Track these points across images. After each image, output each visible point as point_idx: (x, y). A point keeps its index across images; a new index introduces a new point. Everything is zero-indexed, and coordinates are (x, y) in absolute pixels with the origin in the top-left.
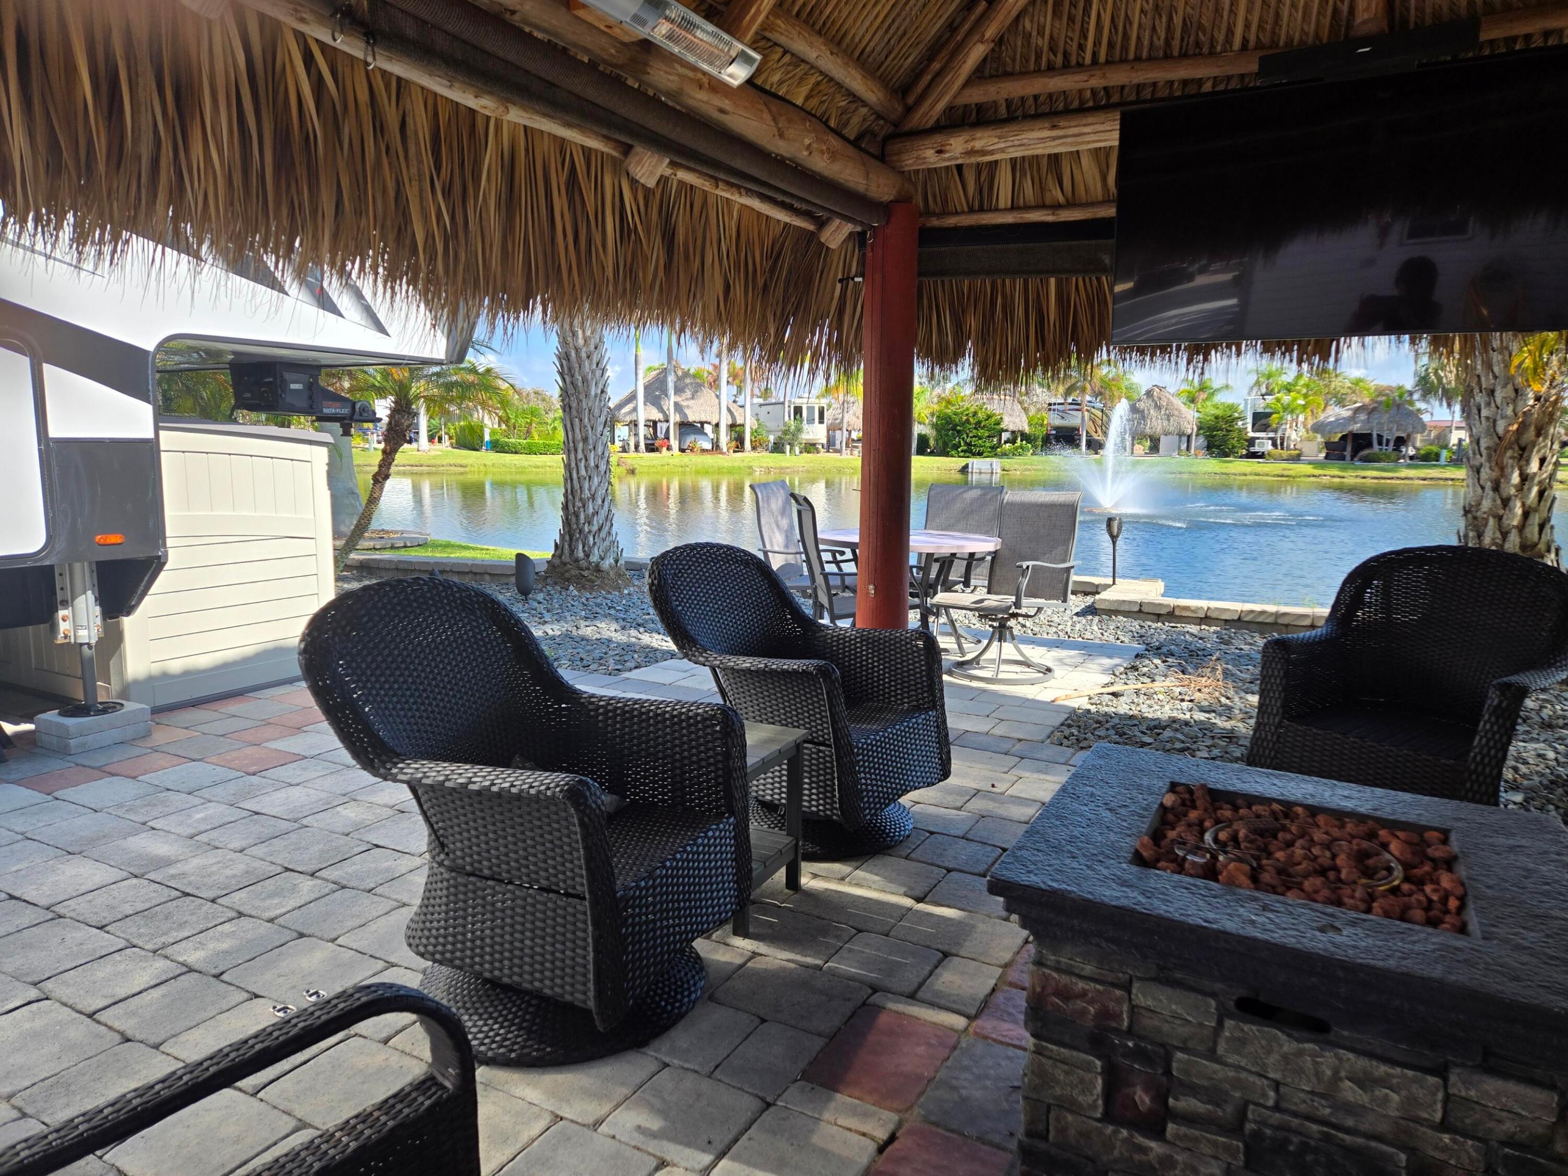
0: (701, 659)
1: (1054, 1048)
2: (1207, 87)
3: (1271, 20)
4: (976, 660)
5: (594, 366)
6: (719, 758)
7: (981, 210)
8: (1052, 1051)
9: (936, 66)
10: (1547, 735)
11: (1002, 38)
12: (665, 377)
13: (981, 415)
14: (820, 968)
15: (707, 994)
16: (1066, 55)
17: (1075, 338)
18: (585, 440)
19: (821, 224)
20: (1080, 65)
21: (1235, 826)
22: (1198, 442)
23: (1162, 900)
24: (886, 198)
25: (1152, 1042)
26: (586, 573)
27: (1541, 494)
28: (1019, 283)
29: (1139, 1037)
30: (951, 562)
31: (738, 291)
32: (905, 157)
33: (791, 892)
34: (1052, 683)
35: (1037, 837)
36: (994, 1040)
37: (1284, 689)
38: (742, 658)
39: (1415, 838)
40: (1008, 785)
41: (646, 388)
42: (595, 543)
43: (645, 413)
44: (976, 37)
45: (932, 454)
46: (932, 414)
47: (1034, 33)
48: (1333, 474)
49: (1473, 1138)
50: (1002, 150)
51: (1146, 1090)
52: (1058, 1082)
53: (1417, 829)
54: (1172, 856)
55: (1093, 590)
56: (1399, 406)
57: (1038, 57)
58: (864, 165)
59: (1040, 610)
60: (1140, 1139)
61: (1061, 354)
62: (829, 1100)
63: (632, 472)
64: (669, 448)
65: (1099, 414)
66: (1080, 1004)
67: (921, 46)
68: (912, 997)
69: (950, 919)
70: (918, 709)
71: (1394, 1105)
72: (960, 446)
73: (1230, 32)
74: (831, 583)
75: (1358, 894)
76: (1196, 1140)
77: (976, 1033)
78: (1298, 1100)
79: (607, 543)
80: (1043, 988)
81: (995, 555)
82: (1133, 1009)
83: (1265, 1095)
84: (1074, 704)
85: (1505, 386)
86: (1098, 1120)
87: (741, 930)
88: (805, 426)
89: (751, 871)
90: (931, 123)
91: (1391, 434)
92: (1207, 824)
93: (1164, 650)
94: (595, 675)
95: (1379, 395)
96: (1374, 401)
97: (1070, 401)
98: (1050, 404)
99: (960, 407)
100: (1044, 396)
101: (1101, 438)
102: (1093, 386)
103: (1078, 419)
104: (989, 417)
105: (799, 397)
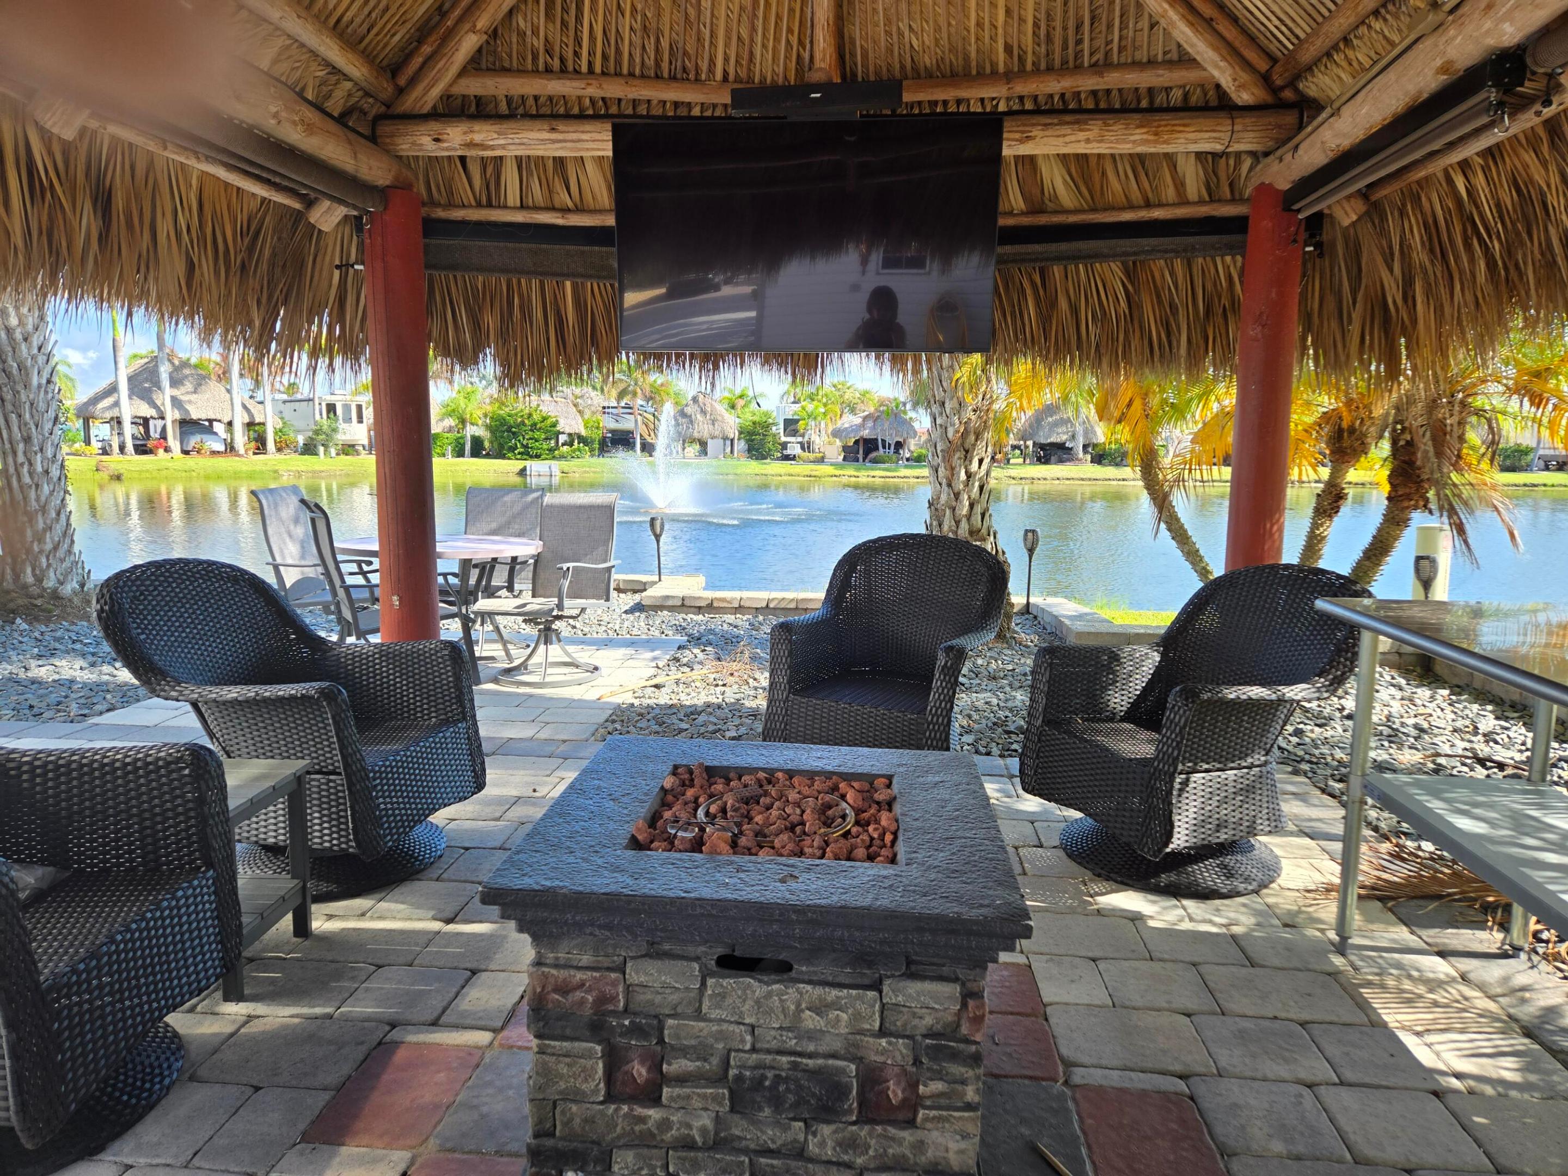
0: (174, 694)
1: (557, 1043)
2: (696, 112)
3: (746, 56)
4: (524, 665)
5: (35, 351)
6: (191, 805)
7: (490, 205)
8: (554, 1047)
9: (427, 49)
10: (992, 685)
11: (495, 30)
12: (156, 366)
13: (536, 417)
14: (330, 1017)
15: (187, 1075)
16: (562, 60)
17: (595, 342)
18: (27, 440)
19: (310, 203)
20: (577, 72)
21: (724, 799)
22: (740, 446)
23: (649, 879)
24: (382, 182)
25: (647, 1016)
26: (39, 602)
27: (981, 488)
28: (535, 283)
29: (635, 1014)
30: (493, 568)
31: (206, 269)
32: (399, 140)
33: (299, 940)
34: (599, 681)
35: (537, 839)
36: (520, 1048)
37: (789, 667)
38: (226, 688)
39: (866, 786)
40: (551, 787)
41: (130, 379)
42: (49, 566)
43: (130, 408)
44: (467, 26)
45: (488, 456)
46: (486, 415)
47: (529, 33)
48: (850, 473)
49: (904, 1037)
50: (503, 147)
51: (642, 1063)
52: (561, 1076)
53: (870, 778)
54: (665, 836)
55: (640, 588)
56: (896, 415)
57: (535, 58)
58: (350, 143)
59: (583, 610)
60: (639, 1111)
61: (582, 357)
62: (332, 1156)
63: (118, 478)
64: (167, 450)
65: (651, 418)
66: (579, 994)
67: (408, 25)
68: (435, 1023)
69: (481, 935)
70: (447, 722)
71: (844, 1024)
72: (516, 448)
73: (712, 62)
74: (354, 596)
75: (815, 844)
76: (688, 1097)
77: (501, 1045)
78: (770, 1039)
79: (67, 564)
80: (543, 987)
81: (538, 558)
82: (628, 988)
83: (743, 1041)
84: (618, 700)
85: (951, 399)
86: (601, 1103)
87: (234, 994)
88: (342, 426)
89: (240, 926)
90: (425, 110)
91: (892, 440)
92: (701, 800)
93: (704, 640)
94: (50, 724)
95: (881, 405)
96: (877, 410)
97: (623, 404)
98: (605, 408)
99: (514, 408)
100: (598, 400)
101: (654, 441)
102: (644, 391)
103: (631, 422)
104: (545, 419)
105: (332, 394)
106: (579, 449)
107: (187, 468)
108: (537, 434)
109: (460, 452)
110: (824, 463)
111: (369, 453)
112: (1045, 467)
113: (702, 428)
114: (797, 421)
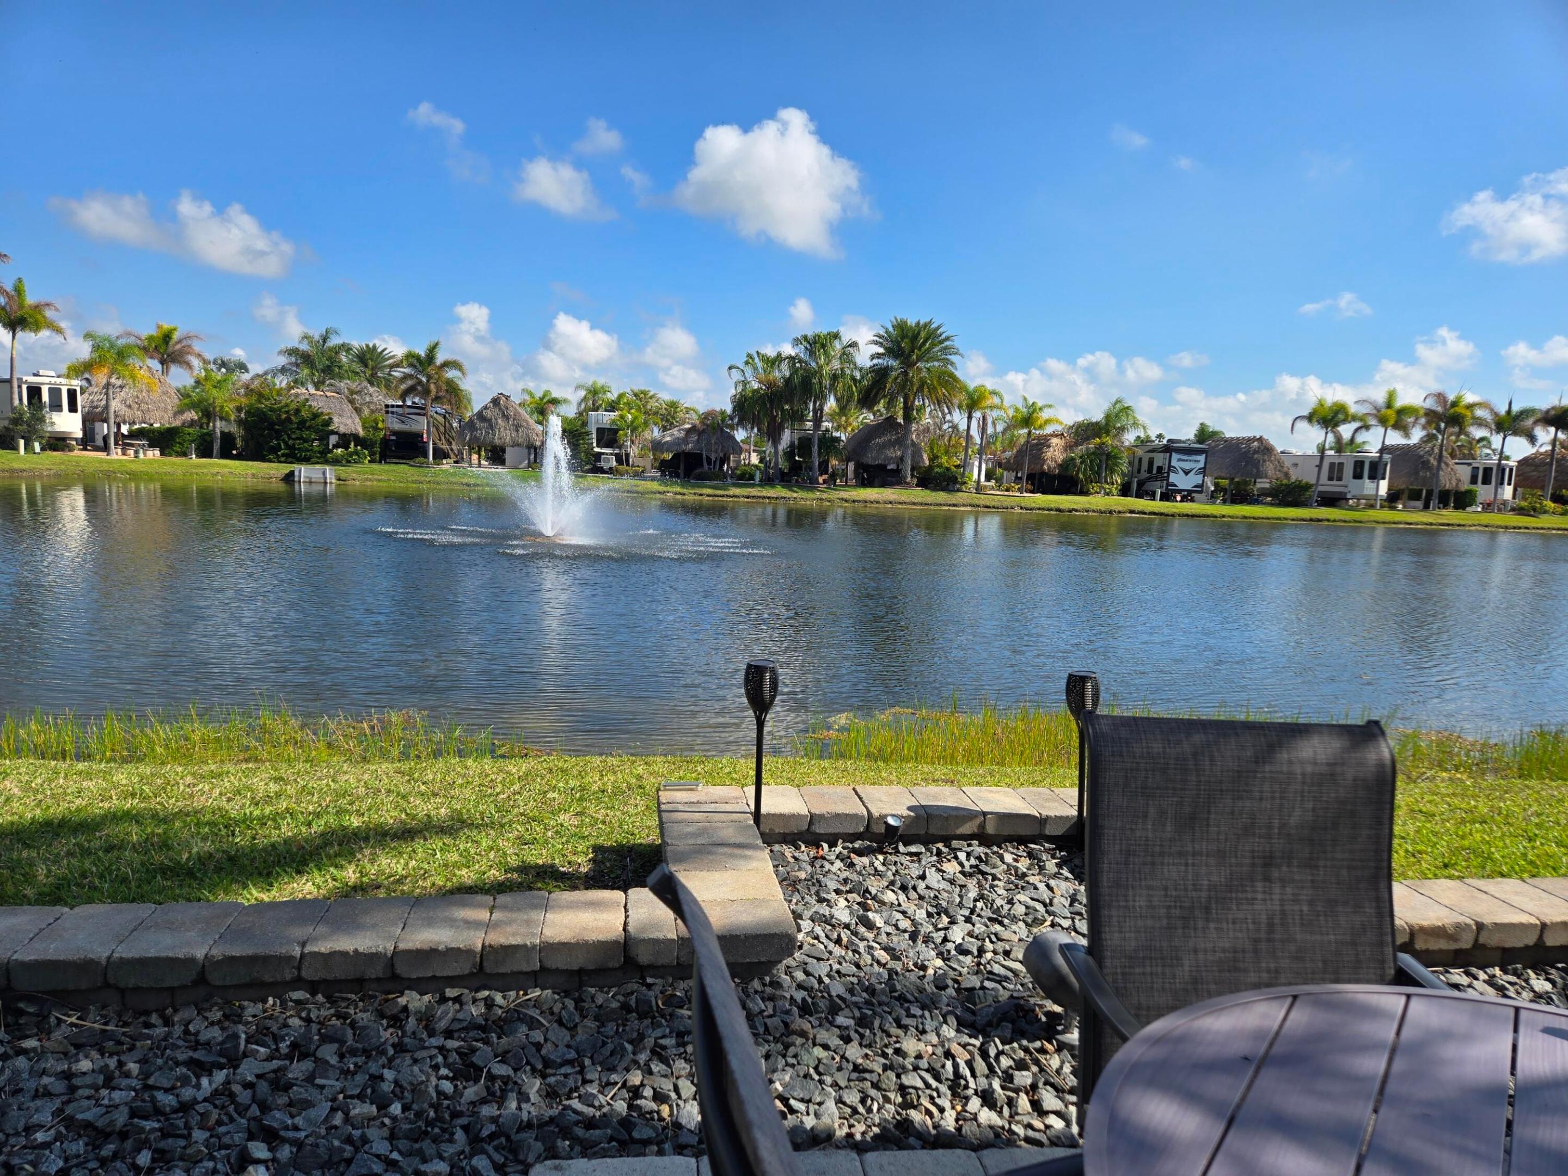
13: (305, 413)
45: (239, 457)
46: (239, 409)
56: (721, 430)
65: (441, 419)
72: (279, 449)
88: (47, 413)
91: (716, 455)
95: (706, 418)
96: (702, 423)
97: (409, 403)
98: (387, 406)
99: (276, 402)
100: (378, 397)
101: (445, 447)
102: (439, 389)
103: (421, 425)
104: (316, 416)
105: (35, 375)
106: (356, 453)
108: (305, 434)
109: (205, 451)
110: (644, 479)
111: (85, 449)
112: (876, 490)
113: (504, 434)
114: (615, 431)
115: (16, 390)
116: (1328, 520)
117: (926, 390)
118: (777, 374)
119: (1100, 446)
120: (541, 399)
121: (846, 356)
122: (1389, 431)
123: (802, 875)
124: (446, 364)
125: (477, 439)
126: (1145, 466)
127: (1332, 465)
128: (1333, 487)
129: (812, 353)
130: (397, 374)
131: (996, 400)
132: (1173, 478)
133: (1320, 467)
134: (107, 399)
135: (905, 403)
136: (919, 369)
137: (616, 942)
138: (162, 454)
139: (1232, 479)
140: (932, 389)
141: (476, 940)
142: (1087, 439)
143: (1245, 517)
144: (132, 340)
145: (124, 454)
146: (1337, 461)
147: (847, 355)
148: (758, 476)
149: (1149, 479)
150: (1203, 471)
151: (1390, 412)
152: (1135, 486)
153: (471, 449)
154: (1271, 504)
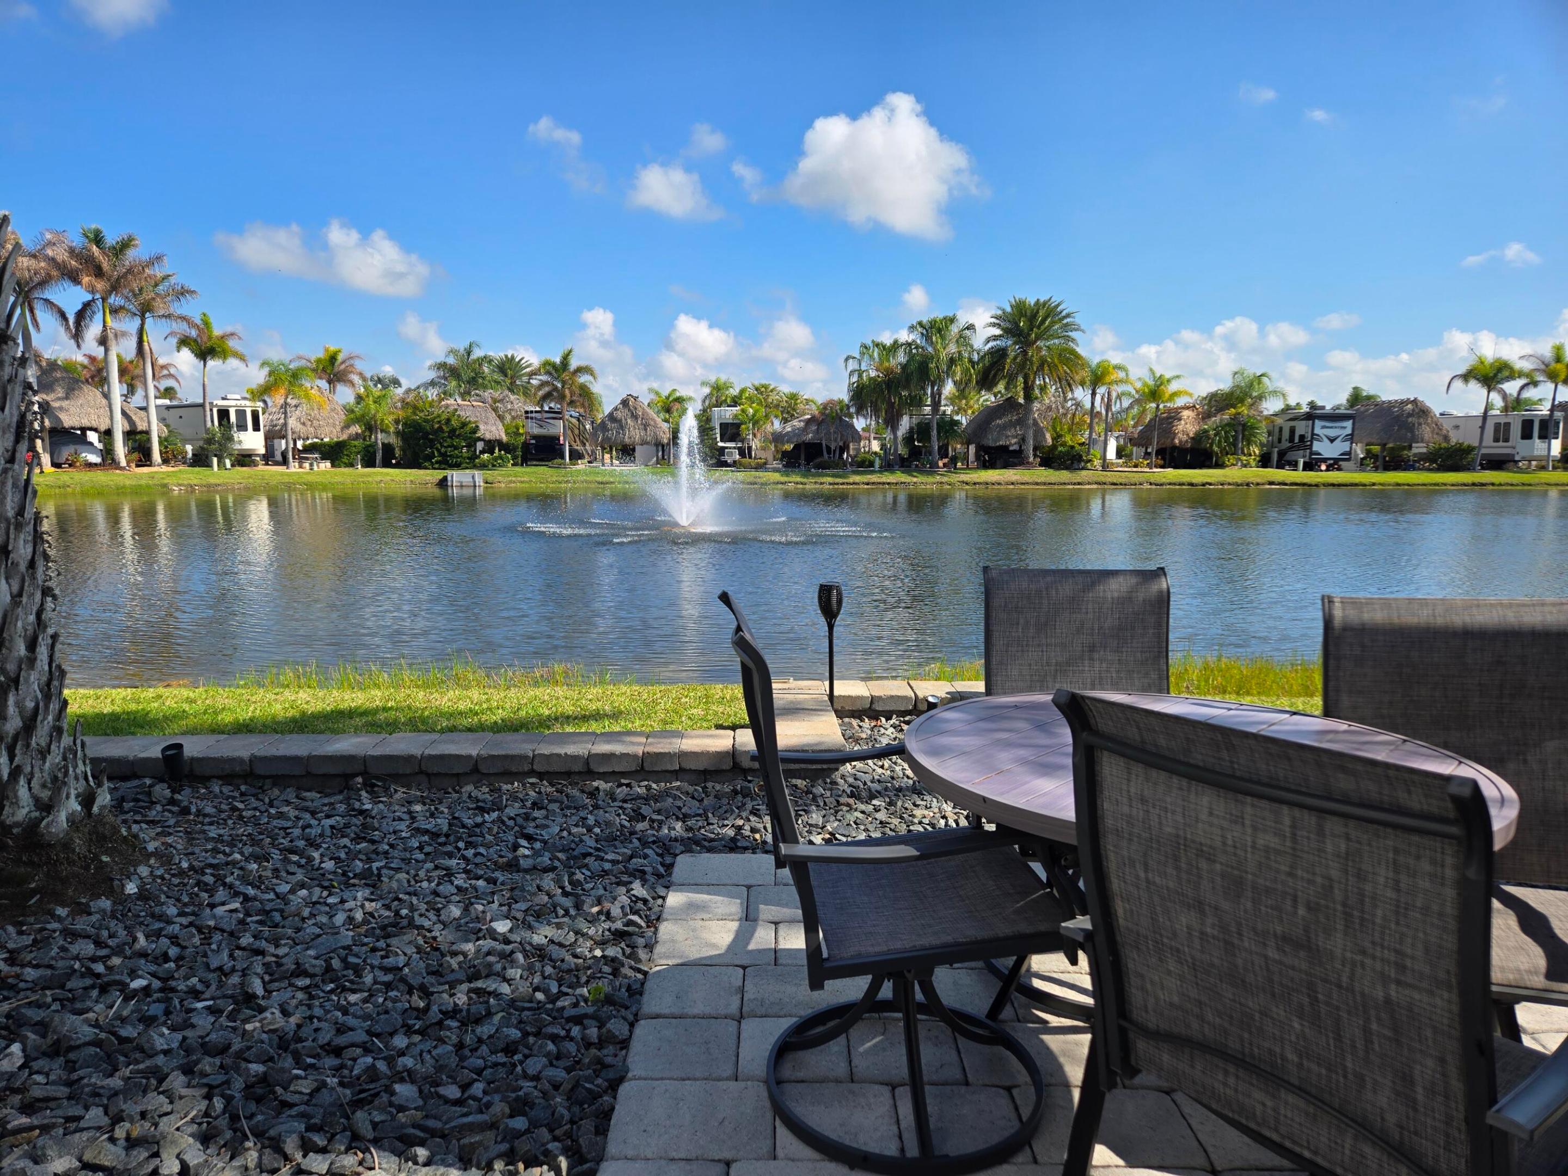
13: (454, 423)
45: (398, 466)
46: (397, 422)
56: (840, 419)
65: (574, 421)
72: (433, 456)
95: (825, 408)
96: (822, 413)
97: (546, 408)
98: (527, 412)
99: (430, 413)
100: (518, 404)
101: (579, 448)
102: (572, 394)
103: (557, 428)
104: (464, 425)
105: (223, 399)
106: (501, 457)
107: (60, 483)
108: (456, 442)
109: (369, 462)
110: (767, 470)
111: (267, 464)
112: (997, 472)
113: (633, 433)
114: (737, 426)
115: (208, 413)
116: (1493, 484)
117: (1046, 368)
118: (893, 362)
119: (1235, 417)
120: (668, 398)
121: (962, 339)
122: (1560, 387)
123: (864, 736)
124: (579, 370)
125: (608, 439)
126: (1286, 434)
127: (1497, 426)
128: (1500, 449)
129: (928, 338)
130: (534, 382)
131: (1121, 375)
132: (1317, 446)
133: (1482, 428)
134: (285, 417)
135: (1026, 382)
136: (1039, 349)
137: (727, 753)
138: (333, 466)
139: (1384, 446)
140: (1053, 367)
141: (639, 751)
142: (1221, 410)
143: (1398, 485)
144: (303, 363)
145: (301, 467)
146: (1503, 420)
147: (965, 338)
148: (877, 462)
149: (1290, 449)
150: (1351, 438)
151: (1559, 366)
152: (1275, 457)
153: (603, 449)
154: (1429, 470)
